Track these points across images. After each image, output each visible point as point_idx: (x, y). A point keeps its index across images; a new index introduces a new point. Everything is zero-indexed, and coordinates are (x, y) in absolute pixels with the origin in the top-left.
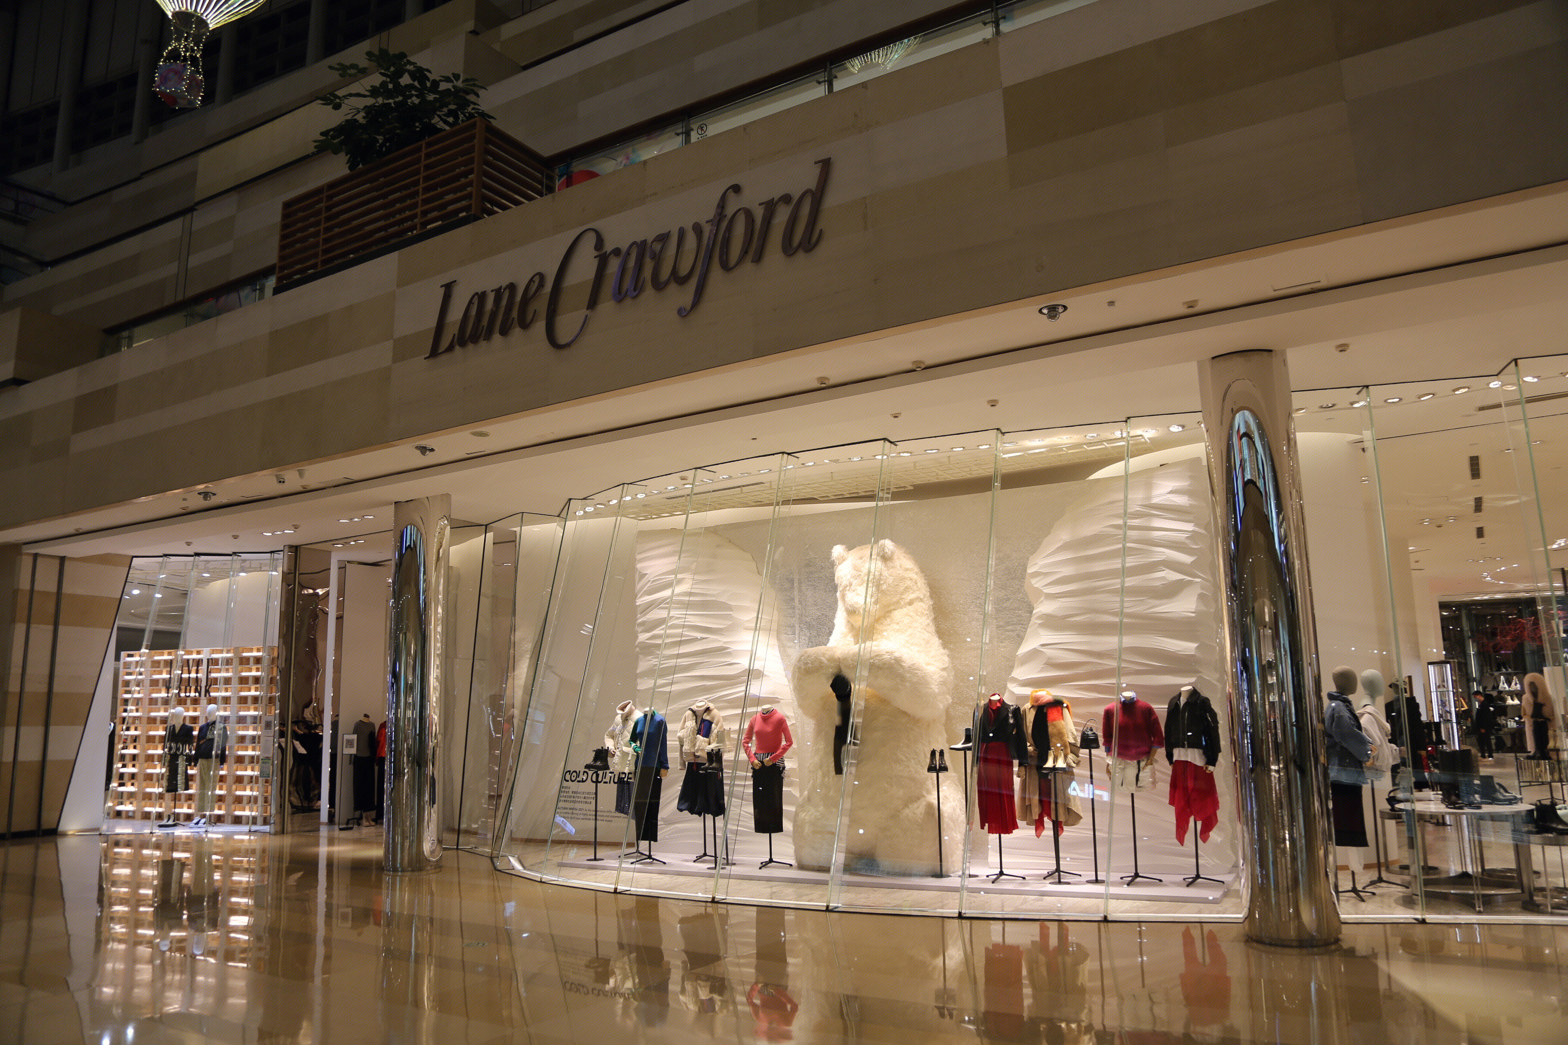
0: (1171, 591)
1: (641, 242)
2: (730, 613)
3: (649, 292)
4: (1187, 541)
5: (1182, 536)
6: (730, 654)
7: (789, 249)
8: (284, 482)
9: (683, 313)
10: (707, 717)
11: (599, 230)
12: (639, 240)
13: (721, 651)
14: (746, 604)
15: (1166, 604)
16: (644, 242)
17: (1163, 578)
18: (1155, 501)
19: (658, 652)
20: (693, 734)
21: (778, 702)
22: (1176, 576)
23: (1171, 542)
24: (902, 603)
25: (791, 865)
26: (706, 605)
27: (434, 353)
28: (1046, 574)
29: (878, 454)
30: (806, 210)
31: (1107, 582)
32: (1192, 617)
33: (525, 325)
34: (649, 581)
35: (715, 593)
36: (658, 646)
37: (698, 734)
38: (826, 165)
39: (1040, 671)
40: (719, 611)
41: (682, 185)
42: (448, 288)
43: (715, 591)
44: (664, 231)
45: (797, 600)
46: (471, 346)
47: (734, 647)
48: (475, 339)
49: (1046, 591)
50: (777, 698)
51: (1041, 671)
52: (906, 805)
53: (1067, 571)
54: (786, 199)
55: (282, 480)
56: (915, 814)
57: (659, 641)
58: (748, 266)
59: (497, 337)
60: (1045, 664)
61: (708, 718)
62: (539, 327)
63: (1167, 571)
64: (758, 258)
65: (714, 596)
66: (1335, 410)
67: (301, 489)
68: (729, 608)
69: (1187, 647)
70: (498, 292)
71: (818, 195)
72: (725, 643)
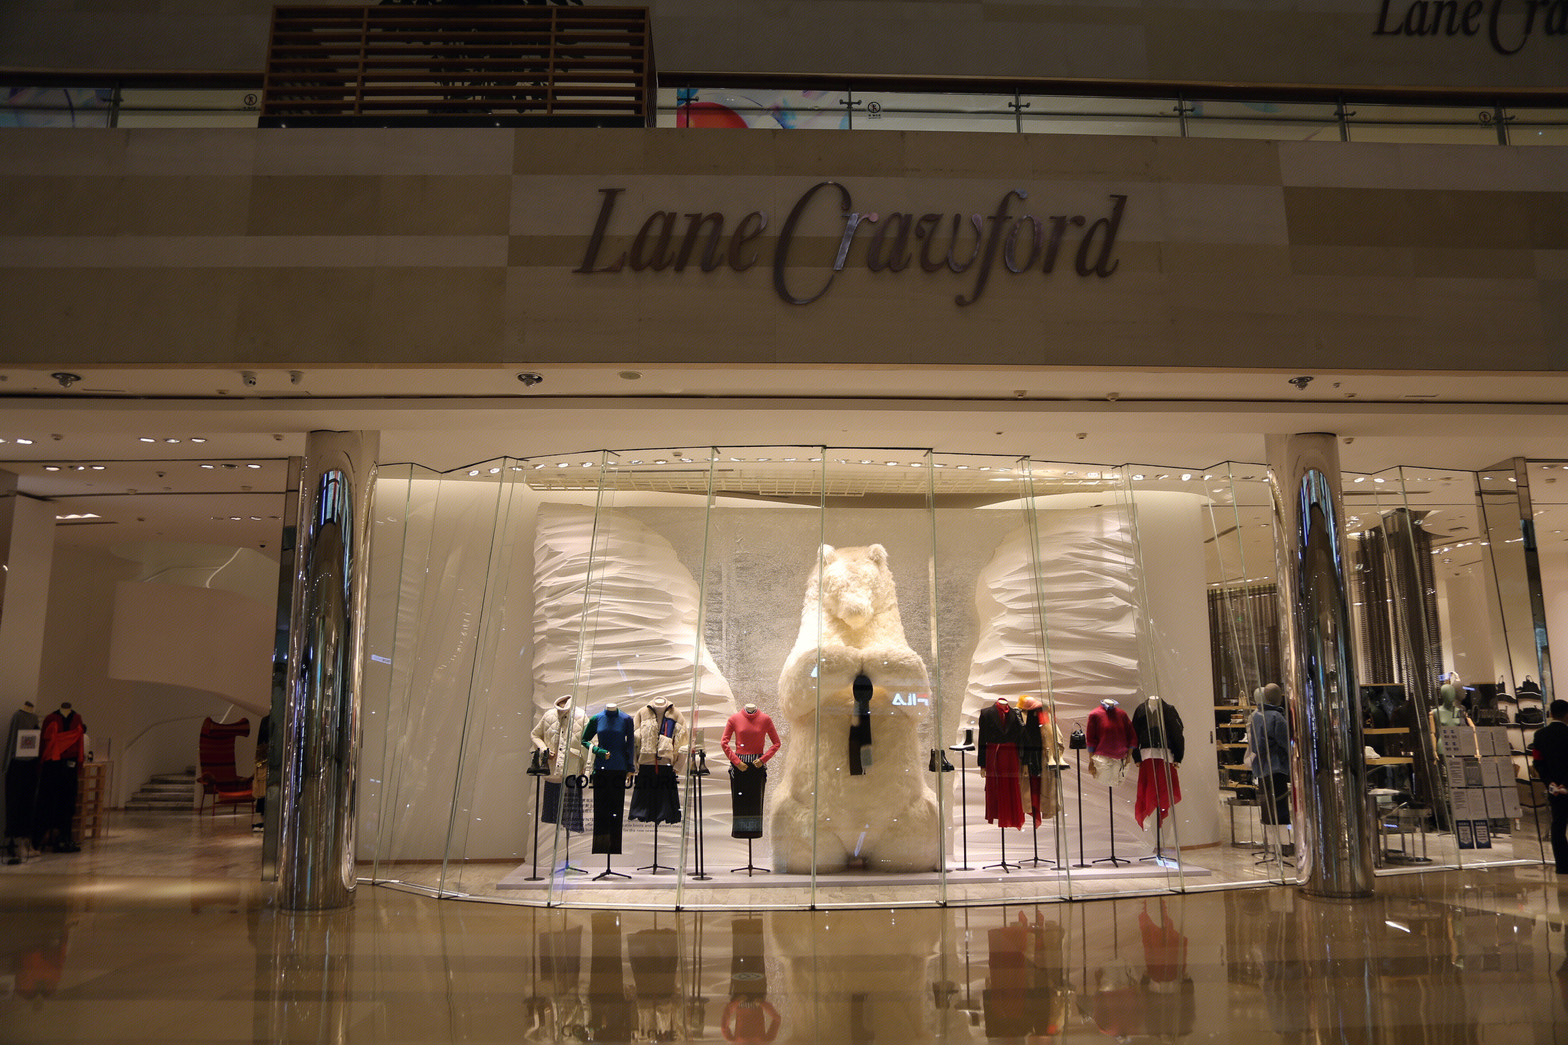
0: (1116, 615)
1: (906, 215)
2: (670, 604)
3: (914, 270)
4: (1129, 573)
5: (1122, 568)
6: (670, 647)
7: (1081, 269)
8: (254, 383)
9: (960, 302)
10: (668, 715)
11: (845, 186)
12: (903, 213)
13: (659, 644)
14: (685, 595)
15: (1113, 625)
16: (909, 217)
17: (1112, 603)
18: (1106, 536)
19: (577, 642)
20: (655, 734)
21: (726, 701)
22: (1121, 603)
23: (1118, 573)
24: (885, 608)
25: (768, 871)
26: (640, 593)
27: (587, 266)
28: (1009, 591)
29: (915, 462)
30: (1099, 236)
31: (1066, 602)
32: (1133, 638)
33: (738, 266)
34: (565, 561)
35: (653, 581)
36: (576, 635)
37: (660, 733)
38: (1120, 201)
39: (1004, 679)
40: (656, 600)
41: (952, 171)
42: (611, 196)
43: (651, 578)
44: (937, 212)
45: (724, 596)
46: (649, 273)
47: (674, 641)
48: (658, 265)
49: (1009, 606)
50: (726, 697)
51: (1006, 678)
52: (911, 805)
53: (1027, 590)
54: (1079, 221)
55: (253, 380)
56: (920, 811)
57: (577, 630)
58: (1036, 274)
59: (693, 272)
60: (1010, 672)
61: (671, 716)
62: (762, 274)
63: (1115, 597)
64: (1048, 269)
65: (653, 585)
66: (1252, 481)
67: (217, 394)
68: (669, 598)
69: (1129, 663)
70: (696, 220)
71: (1112, 225)
72: (665, 635)
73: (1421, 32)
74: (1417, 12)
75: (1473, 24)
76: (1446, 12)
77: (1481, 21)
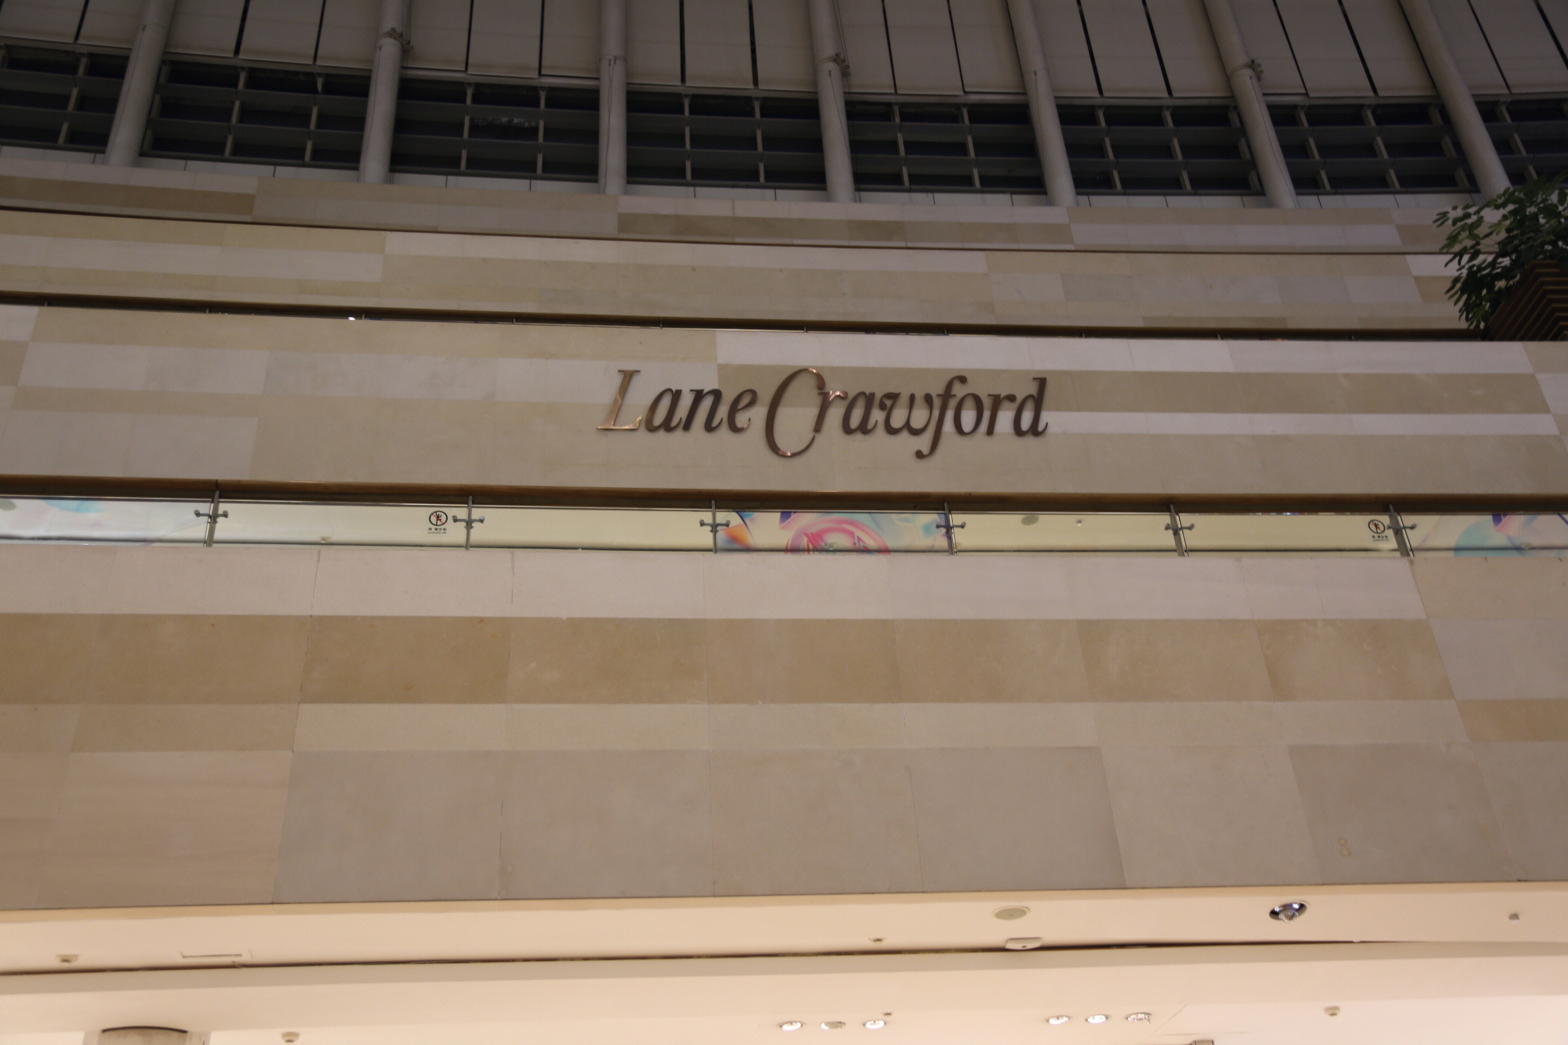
73: (667, 426)
74: (666, 402)
75: (741, 419)
76: (707, 403)
77: (757, 415)
